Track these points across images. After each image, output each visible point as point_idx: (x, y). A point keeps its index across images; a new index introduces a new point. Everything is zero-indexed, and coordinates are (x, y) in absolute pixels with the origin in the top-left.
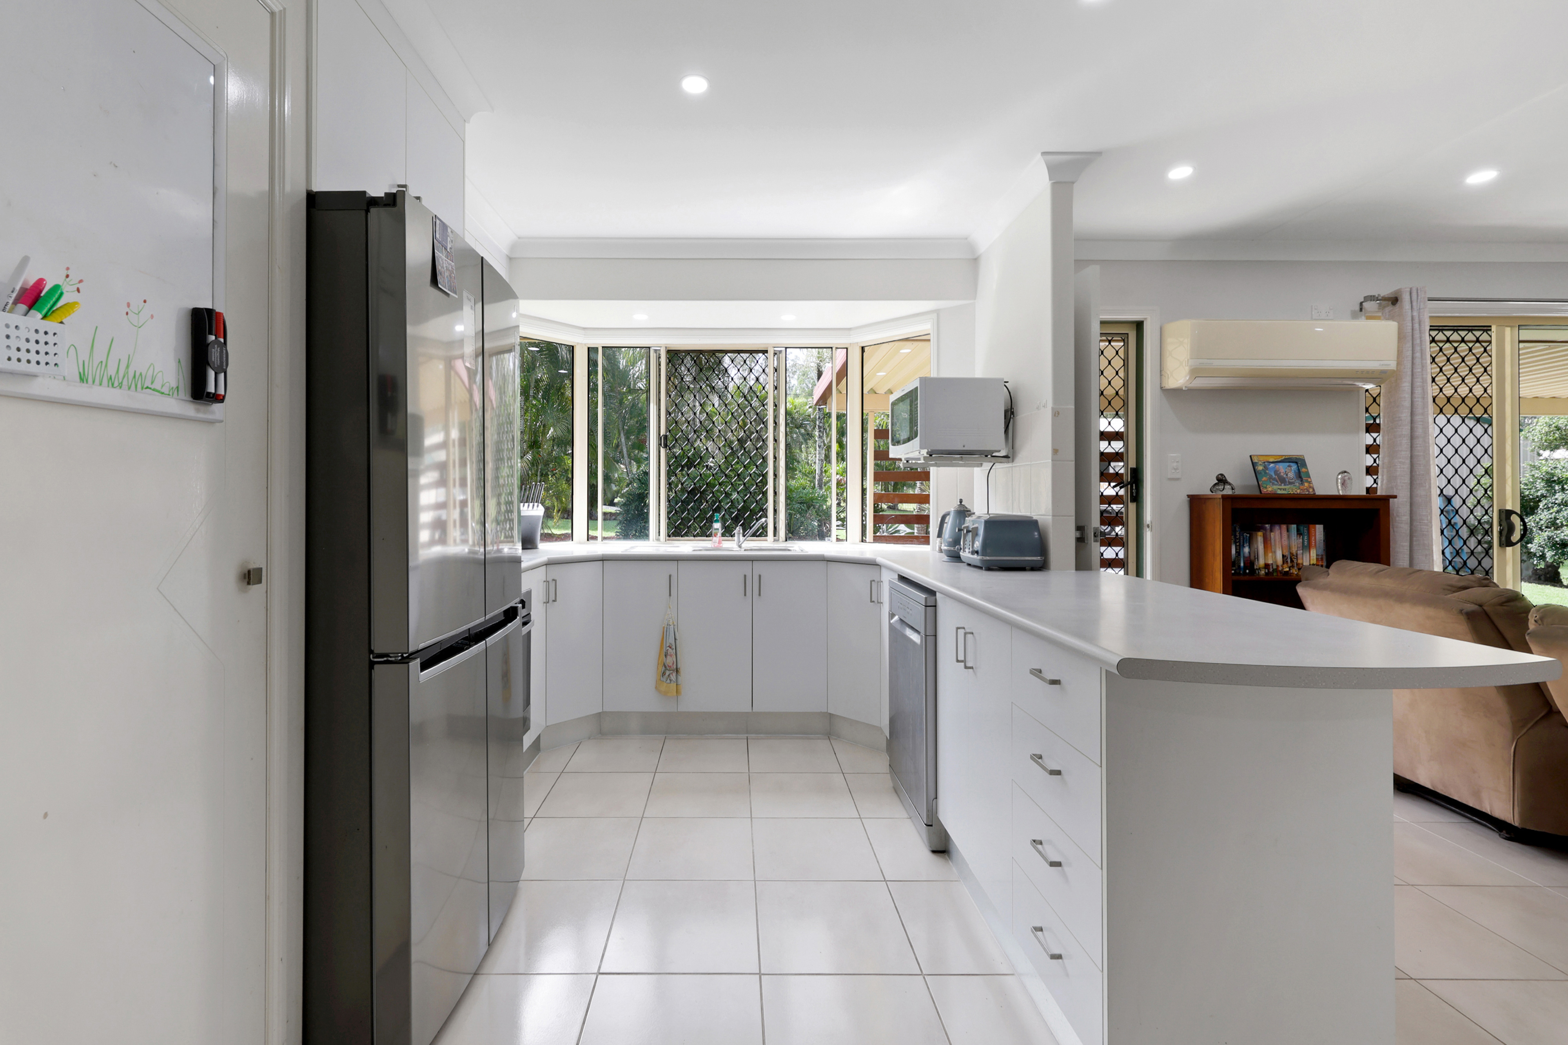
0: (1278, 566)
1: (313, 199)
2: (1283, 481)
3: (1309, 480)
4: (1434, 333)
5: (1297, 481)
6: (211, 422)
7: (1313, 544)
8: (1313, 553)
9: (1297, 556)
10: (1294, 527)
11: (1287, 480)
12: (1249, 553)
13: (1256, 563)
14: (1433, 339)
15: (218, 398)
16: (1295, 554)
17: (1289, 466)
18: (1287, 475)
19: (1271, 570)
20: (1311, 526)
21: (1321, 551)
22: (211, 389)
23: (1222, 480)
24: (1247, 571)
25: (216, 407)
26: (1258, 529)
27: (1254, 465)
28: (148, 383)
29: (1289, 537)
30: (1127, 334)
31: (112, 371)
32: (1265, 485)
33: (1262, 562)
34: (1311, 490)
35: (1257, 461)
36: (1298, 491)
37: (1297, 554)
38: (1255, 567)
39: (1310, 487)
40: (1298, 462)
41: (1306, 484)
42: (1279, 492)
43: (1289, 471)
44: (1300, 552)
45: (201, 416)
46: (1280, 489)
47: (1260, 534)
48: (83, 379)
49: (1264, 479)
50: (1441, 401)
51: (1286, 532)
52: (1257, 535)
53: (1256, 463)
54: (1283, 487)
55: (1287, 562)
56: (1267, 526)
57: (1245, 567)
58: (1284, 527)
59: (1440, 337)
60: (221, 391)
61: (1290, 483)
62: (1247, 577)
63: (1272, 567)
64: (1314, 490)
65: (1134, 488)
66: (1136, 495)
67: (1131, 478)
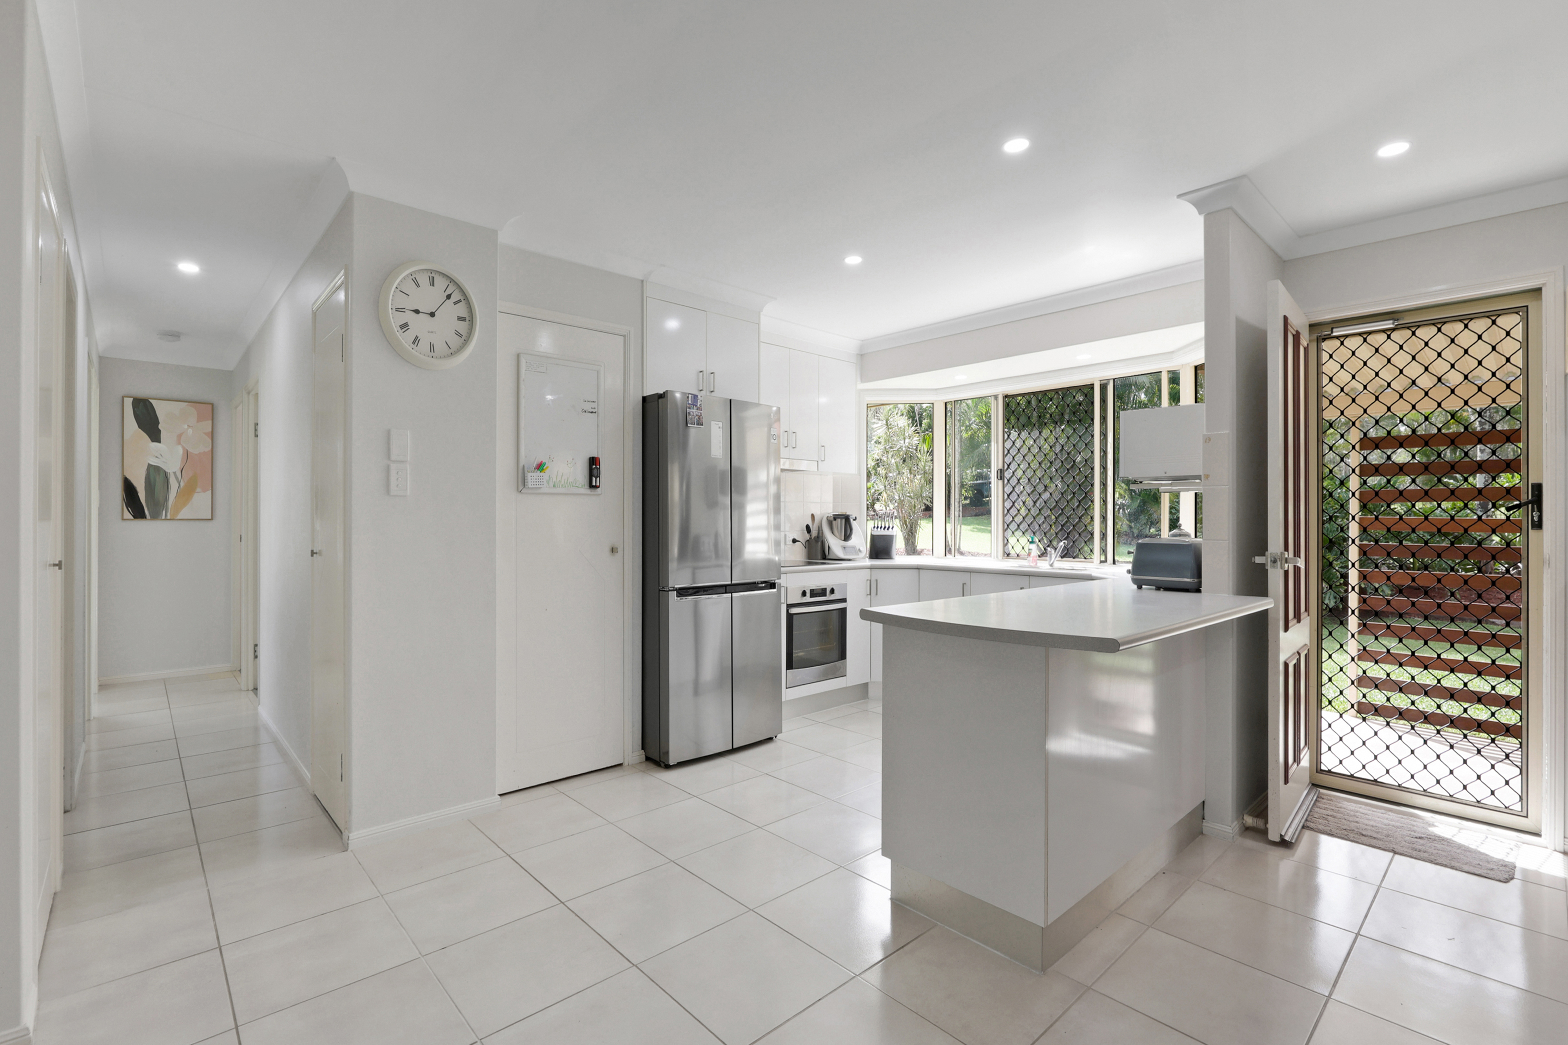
1: (644, 399)
6: (599, 495)
15: (596, 487)
22: (594, 484)
25: (598, 489)
28: (574, 485)
30: (1527, 307)
31: (563, 483)
45: (592, 493)
48: (554, 486)
60: (598, 484)
65: (1536, 509)
66: (1536, 519)
67: (1532, 497)
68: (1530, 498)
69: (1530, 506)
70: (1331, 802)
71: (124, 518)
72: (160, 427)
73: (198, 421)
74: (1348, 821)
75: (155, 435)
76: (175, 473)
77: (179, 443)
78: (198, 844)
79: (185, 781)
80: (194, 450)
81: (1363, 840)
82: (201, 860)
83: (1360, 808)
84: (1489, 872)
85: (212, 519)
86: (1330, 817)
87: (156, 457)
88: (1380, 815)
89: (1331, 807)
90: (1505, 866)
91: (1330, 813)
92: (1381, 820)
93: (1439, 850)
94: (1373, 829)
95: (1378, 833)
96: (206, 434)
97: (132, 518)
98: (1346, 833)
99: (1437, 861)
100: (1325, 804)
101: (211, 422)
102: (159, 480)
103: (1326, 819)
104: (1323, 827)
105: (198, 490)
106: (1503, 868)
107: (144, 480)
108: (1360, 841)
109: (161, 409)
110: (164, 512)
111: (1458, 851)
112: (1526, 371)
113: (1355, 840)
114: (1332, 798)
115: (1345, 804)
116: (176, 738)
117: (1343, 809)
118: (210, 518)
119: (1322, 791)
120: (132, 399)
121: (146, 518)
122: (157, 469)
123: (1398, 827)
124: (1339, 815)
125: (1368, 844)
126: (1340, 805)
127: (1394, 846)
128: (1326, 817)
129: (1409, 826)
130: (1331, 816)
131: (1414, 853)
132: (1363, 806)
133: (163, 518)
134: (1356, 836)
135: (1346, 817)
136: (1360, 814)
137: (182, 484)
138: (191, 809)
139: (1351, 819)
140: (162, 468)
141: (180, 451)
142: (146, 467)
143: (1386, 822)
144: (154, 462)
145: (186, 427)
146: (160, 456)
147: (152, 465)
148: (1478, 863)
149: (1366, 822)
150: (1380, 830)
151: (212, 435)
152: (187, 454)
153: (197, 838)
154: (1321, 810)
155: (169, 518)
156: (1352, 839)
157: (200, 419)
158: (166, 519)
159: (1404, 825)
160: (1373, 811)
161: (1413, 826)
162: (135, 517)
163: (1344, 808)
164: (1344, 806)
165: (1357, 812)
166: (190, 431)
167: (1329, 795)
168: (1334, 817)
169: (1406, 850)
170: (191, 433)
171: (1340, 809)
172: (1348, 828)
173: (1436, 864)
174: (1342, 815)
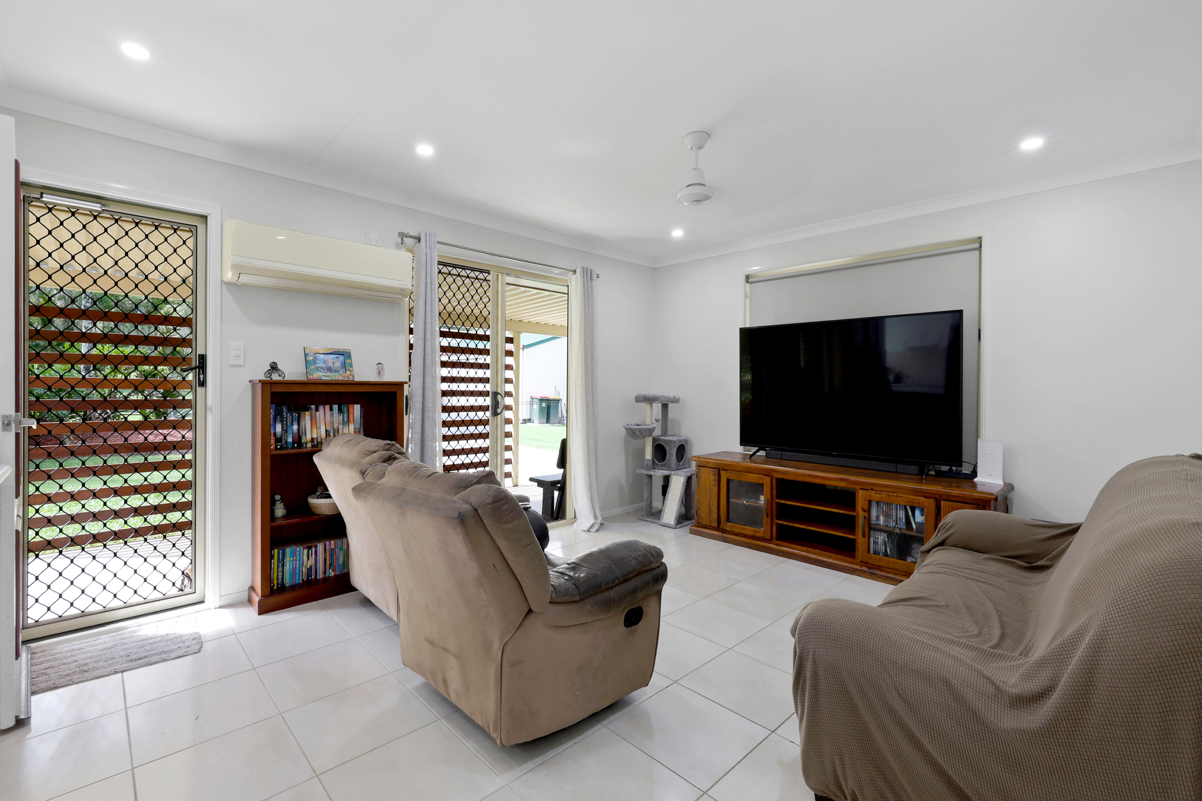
0: (322, 439)
2: (329, 369)
3: (351, 369)
4: (441, 267)
5: (342, 370)
7: (352, 420)
8: (352, 427)
9: (338, 430)
10: (336, 407)
11: (333, 369)
12: (299, 430)
13: (304, 438)
14: (440, 270)
16: (336, 429)
17: (337, 358)
18: (334, 365)
19: (316, 443)
20: (350, 406)
21: (358, 426)
23: (274, 367)
24: (296, 445)
26: (308, 409)
27: (306, 355)
29: (332, 415)
30: (196, 226)
32: (312, 373)
33: (309, 437)
34: (351, 377)
35: (308, 352)
36: (340, 378)
37: (338, 429)
38: (303, 441)
39: (351, 375)
40: (346, 355)
41: (348, 373)
42: (324, 378)
43: (335, 362)
44: (341, 427)
46: (325, 376)
47: (307, 413)
49: (313, 367)
50: (445, 316)
51: (329, 411)
52: (305, 415)
53: (308, 354)
54: (328, 374)
55: (330, 436)
56: (312, 406)
57: (294, 442)
58: (327, 407)
59: (445, 270)
61: (335, 371)
62: (296, 450)
63: (317, 441)
64: (353, 377)
65: (201, 373)
66: (202, 379)
67: (199, 363)
68: (197, 364)
69: (197, 369)
70: (46, 653)
74: (68, 664)
81: (86, 676)
83: (74, 645)
84: (187, 649)
86: (48, 670)
88: (93, 643)
89: (47, 658)
90: (195, 639)
91: (46, 665)
92: (96, 647)
93: (149, 651)
94: (92, 660)
95: (97, 662)
98: (69, 678)
99: (151, 662)
100: (39, 657)
103: (46, 674)
104: (45, 684)
106: (194, 642)
108: (84, 679)
111: (162, 644)
112: (194, 272)
113: (80, 680)
114: (45, 648)
115: (60, 649)
117: (59, 655)
119: (32, 645)
123: (112, 647)
124: (56, 663)
125: (93, 677)
126: (54, 652)
127: (115, 667)
128: (44, 671)
129: (120, 641)
130: (49, 668)
131: (133, 664)
132: (77, 642)
134: (79, 676)
135: (64, 661)
136: (76, 652)
139: (69, 660)
143: (101, 647)
148: (177, 646)
149: (84, 656)
150: (98, 658)
154: (37, 666)
156: (77, 681)
159: (116, 643)
160: (87, 642)
161: (123, 639)
163: (60, 653)
164: (59, 651)
165: (73, 650)
167: (40, 647)
168: (53, 667)
169: (125, 665)
171: (56, 656)
172: (70, 672)
173: (151, 664)
174: (59, 661)
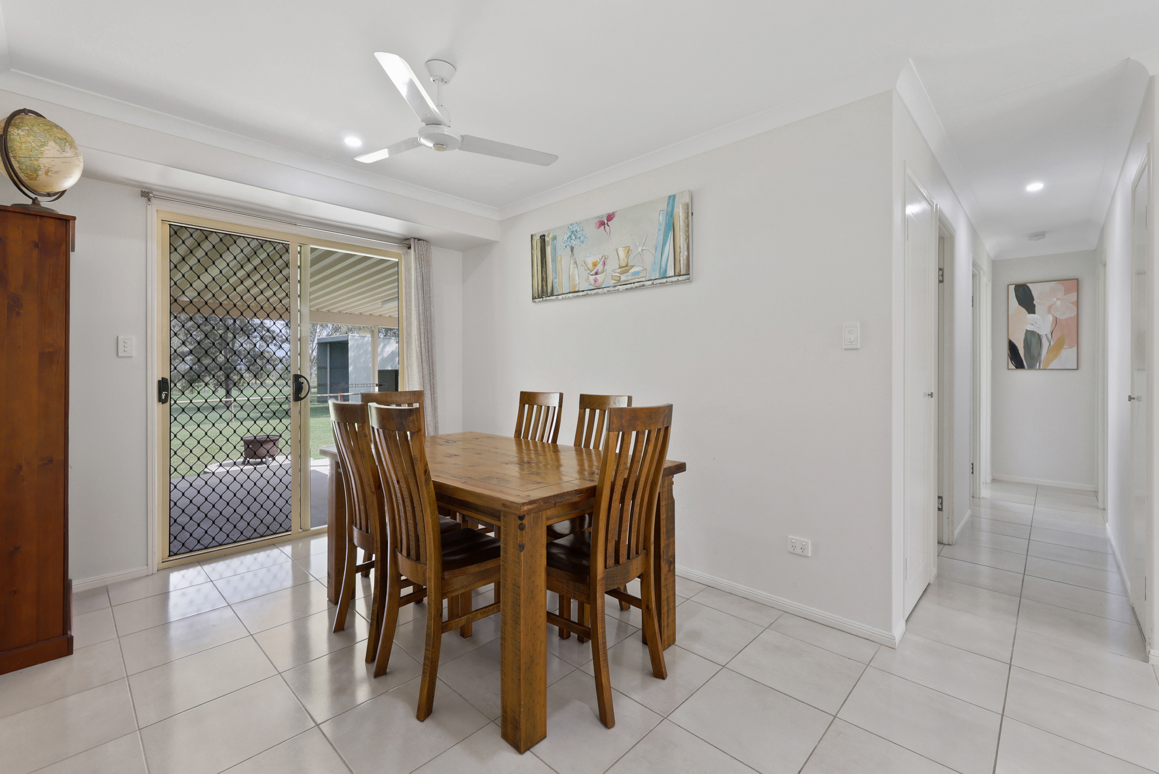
71: (1009, 368)
72: (1035, 302)
73: (1065, 294)
75: (1030, 308)
76: (1046, 335)
77: (1049, 312)
78: (1021, 597)
79: (1027, 555)
80: (1061, 317)
82: (1019, 608)
85: (1077, 369)
87: (1032, 324)
96: (1072, 303)
97: (1015, 368)
101: (1076, 293)
102: (1034, 341)
105: (1066, 346)
107: (1023, 341)
109: (1035, 290)
110: (1038, 364)
116: (1031, 526)
118: (1076, 368)
120: (1014, 286)
121: (1024, 368)
122: (1033, 333)
133: (1037, 368)
137: (1052, 343)
138: (1024, 574)
140: (1036, 332)
141: (1050, 318)
142: (1025, 332)
144: (1030, 328)
145: (1055, 300)
146: (1035, 324)
147: (1029, 331)
151: (1077, 304)
152: (1056, 320)
153: (1021, 594)
155: (1041, 368)
157: (1067, 292)
158: (1039, 369)
162: (1017, 367)
166: (1059, 302)
170: (1059, 304)
